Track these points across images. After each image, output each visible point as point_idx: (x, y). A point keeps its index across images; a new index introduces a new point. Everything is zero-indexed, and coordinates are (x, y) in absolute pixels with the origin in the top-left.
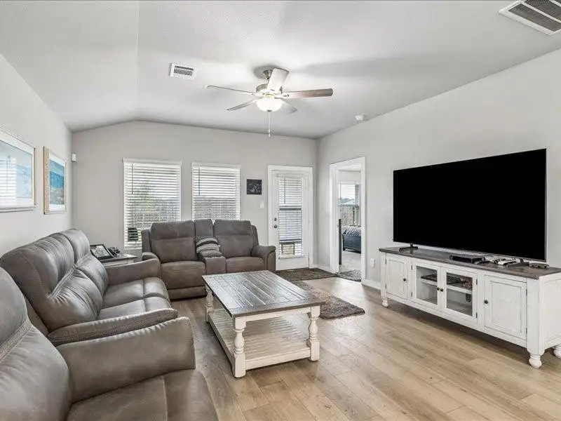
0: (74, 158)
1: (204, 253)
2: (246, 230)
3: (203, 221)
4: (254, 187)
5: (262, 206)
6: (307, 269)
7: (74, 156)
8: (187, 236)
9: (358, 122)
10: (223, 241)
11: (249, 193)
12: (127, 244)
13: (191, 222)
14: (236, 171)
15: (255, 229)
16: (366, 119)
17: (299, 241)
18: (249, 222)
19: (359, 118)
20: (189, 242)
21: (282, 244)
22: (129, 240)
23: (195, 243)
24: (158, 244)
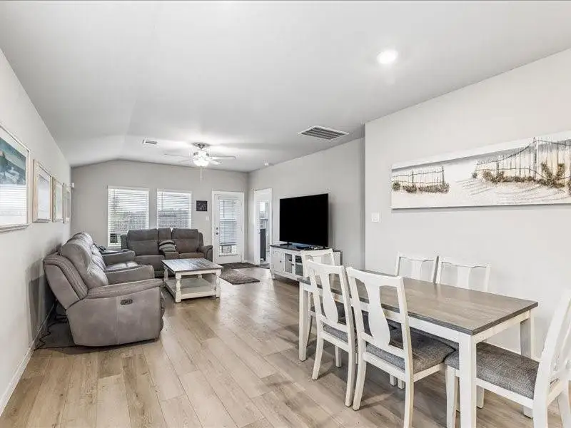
0: (73, 186)
1: (164, 250)
2: (195, 235)
3: (164, 229)
4: (202, 206)
5: (208, 218)
6: (241, 263)
7: (73, 184)
8: (153, 239)
9: (266, 166)
10: (178, 243)
11: (198, 210)
12: (110, 245)
13: (156, 229)
14: (189, 195)
15: (201, 235)
16: (270, 164)
17: (233, 244)
18: (197, 230)
19: (266, 164)
20: (155, 243)
21: (222, 246)
22: (111, 242)
23: (158, 243)
24: (132, 244)
